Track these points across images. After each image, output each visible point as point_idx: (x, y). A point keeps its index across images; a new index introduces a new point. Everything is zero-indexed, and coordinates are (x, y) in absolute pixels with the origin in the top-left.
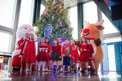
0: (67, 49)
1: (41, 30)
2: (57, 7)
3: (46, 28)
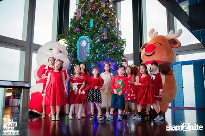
0: (120, 83)
2: (98, 7)
3: (80, 42)
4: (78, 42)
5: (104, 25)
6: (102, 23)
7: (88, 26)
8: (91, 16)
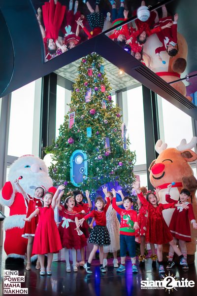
0: (127, 219)
1: (62, 163)
2: (97, 109)
3: (74, 159)
4: (72, 158)
5: (106, 134)
6: (103, 131)
7: (85, 136)
8: (89, 123)
